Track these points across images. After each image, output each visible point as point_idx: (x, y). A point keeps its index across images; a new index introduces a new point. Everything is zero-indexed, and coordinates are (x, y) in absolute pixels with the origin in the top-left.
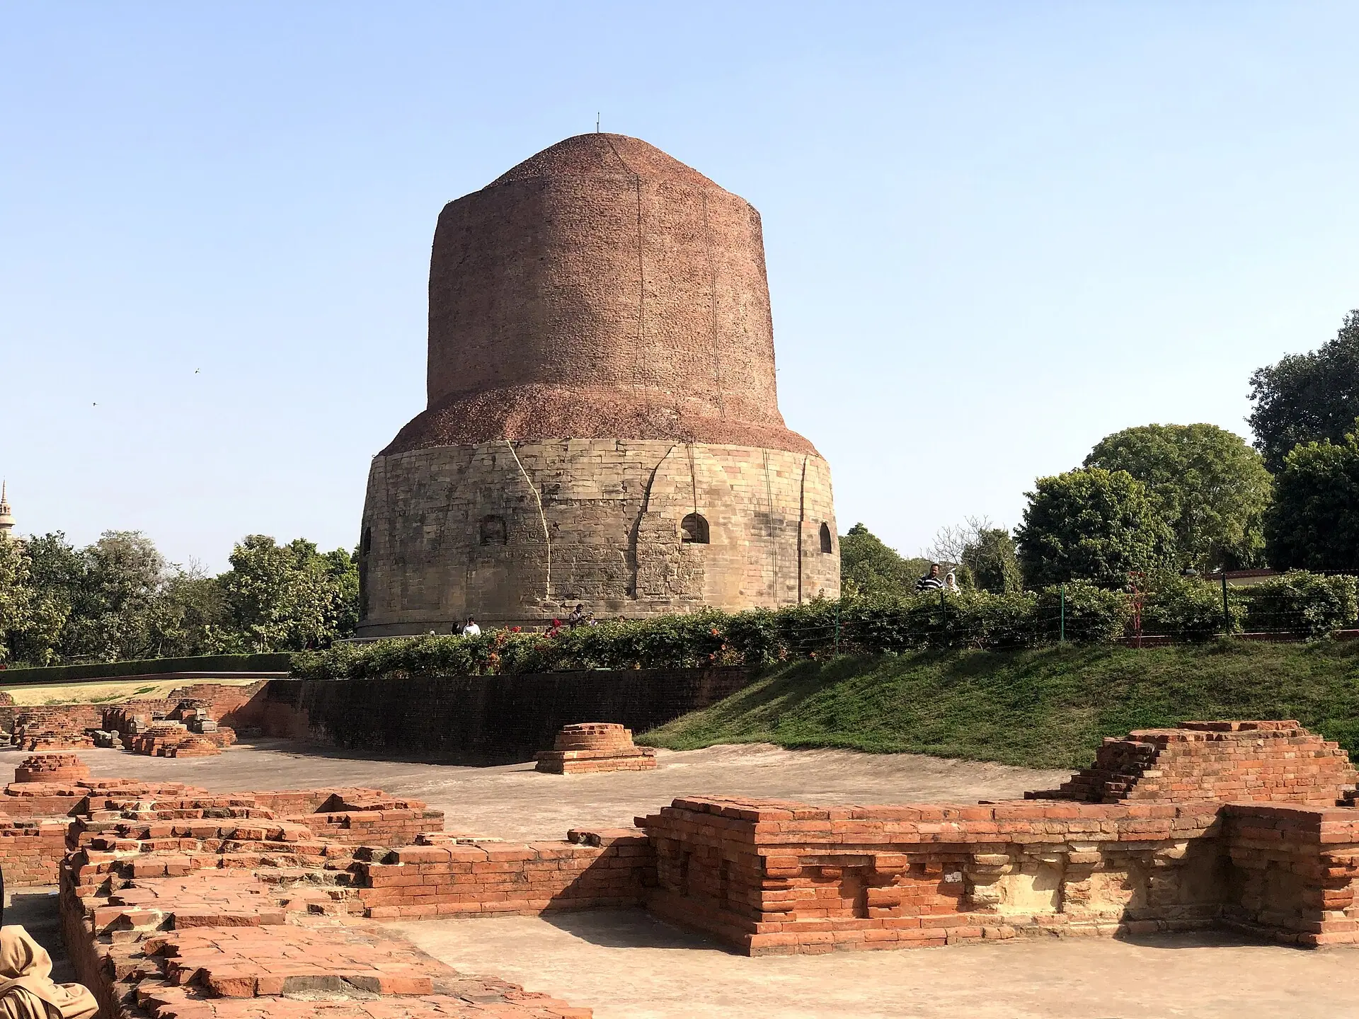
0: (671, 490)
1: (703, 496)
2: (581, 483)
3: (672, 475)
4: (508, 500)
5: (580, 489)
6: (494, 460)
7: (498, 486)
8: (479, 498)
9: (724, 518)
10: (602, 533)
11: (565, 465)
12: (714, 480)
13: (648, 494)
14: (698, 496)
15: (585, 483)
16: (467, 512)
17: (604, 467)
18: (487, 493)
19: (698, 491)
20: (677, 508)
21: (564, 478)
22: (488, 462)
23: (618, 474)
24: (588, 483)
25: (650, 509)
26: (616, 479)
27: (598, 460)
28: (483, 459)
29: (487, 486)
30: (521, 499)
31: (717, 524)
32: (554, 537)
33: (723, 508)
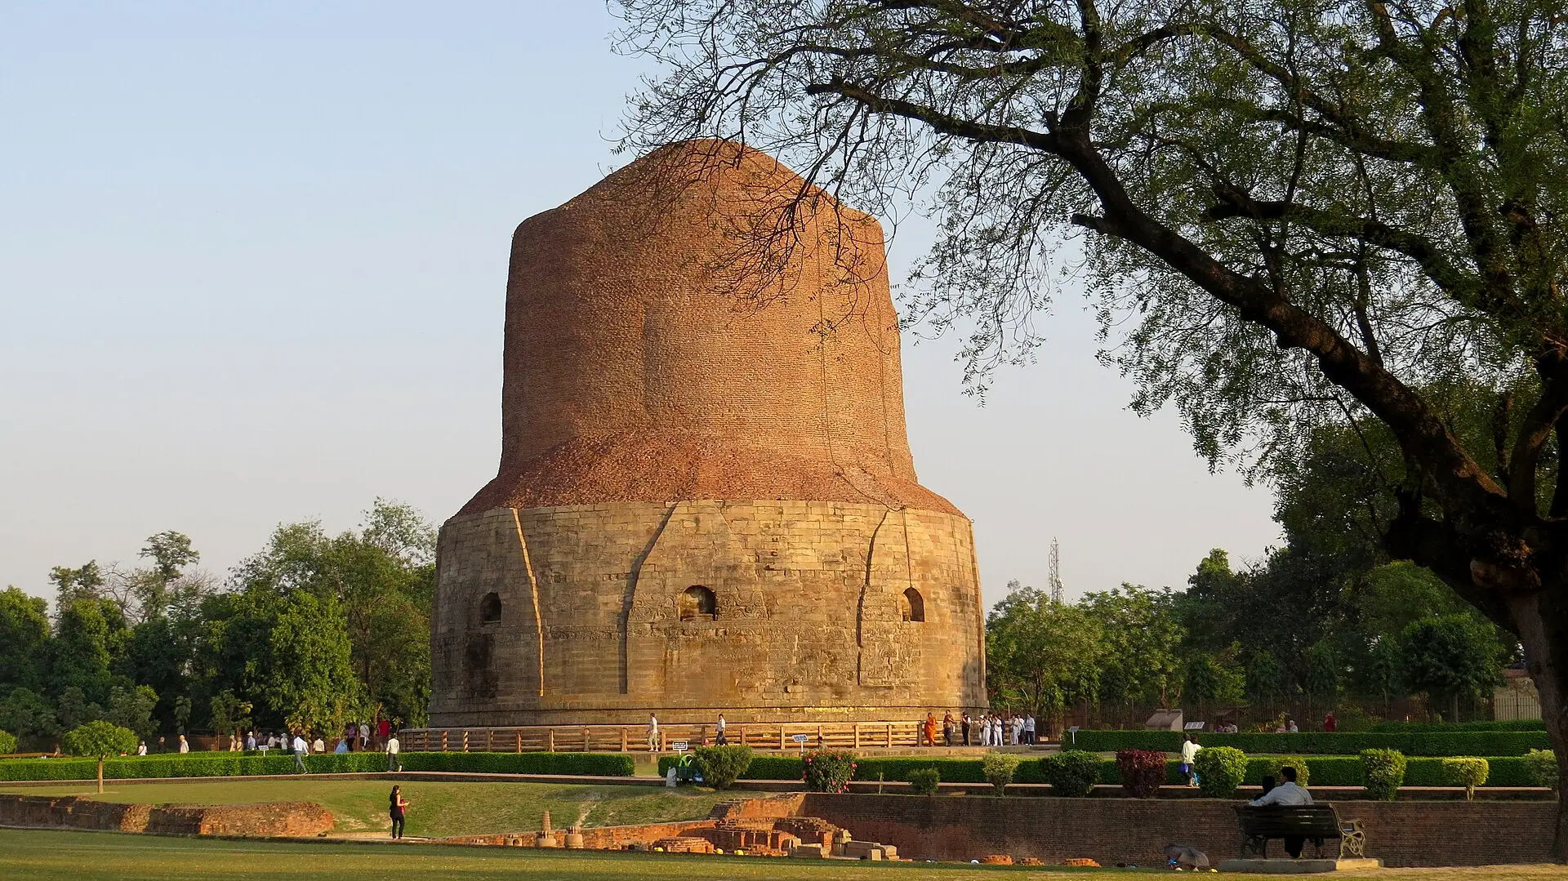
0: (890, 561)
1: (918, 568)
2: (799, 551)
3: (889, 543)
4: (717, 569)
5: (799, 559)
6: (697, 520)
7: (705, 552)
8: (680, 564)
9: (934, 593)
10: (824, 610)
11: (780, 531)
12: (925, 549)
13: (869, 565)
14: (912, 569)
15: (804, 551)
16: (664, 581)
17: (823, 534)
18: (691, 561)
19: (913, 562)
20: (897, 582)
21: (780, 545)
22: (691, 525)
23: (837, 542)
24: (808, 552)
25: (872, 582)
26: (836, 548)
27: (817, 525)
28: (683, 520)
29: (690, 551)
30: (734, 568)
31: (929, 600)
32: (772, 614)
33: (933, 582)
